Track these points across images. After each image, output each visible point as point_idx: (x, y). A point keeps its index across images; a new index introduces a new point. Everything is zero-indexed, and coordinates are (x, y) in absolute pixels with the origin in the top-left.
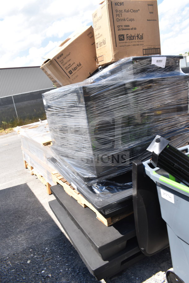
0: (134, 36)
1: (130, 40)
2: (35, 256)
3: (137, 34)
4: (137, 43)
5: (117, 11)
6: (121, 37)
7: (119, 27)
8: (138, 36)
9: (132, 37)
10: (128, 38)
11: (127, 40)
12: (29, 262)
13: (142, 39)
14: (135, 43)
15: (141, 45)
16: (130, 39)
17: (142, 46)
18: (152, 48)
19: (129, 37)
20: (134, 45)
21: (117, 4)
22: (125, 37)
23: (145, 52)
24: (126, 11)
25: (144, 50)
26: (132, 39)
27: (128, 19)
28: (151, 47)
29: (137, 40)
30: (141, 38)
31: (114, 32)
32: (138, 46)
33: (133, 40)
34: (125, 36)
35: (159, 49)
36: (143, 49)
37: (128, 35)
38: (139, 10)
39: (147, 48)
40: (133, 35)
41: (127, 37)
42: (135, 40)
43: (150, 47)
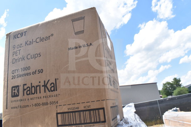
0: (37, 86)
1: (30, 94)
3: (45, 81)
4: (44, 100)
5: (14, 47)
6: (14, 90)
7: (13, 74)
8: (45, 86)
9: (33, 88)
10: (25, 92)
11: (24, 95)
13: (54, 90)
14: (38, 101)
15: (52, 103)
16: (28, 92)
17: (54, 106)
18: (82, 108)
19: (28, 89)
20: (36, 105)
21: (16, 37)
22: (21, 89)
23: (63, 120)
24: (28, 43)
25: (59, 115)
26: (33, 92)
27: (29, 57)
28: (78, 108)
29: (43, 94)
30: (52, 89)
31: (6, 83)
32: (45, 107)
33: (35, 95)
34: (20, 87)
35: (101, 111)
36: (57, 114)
37: (26, 85)
38: (52, 35)
39: (66, 110)
40: (35, 84)
41: (24, 90)
42: (38, 95)
43: (76, 106)
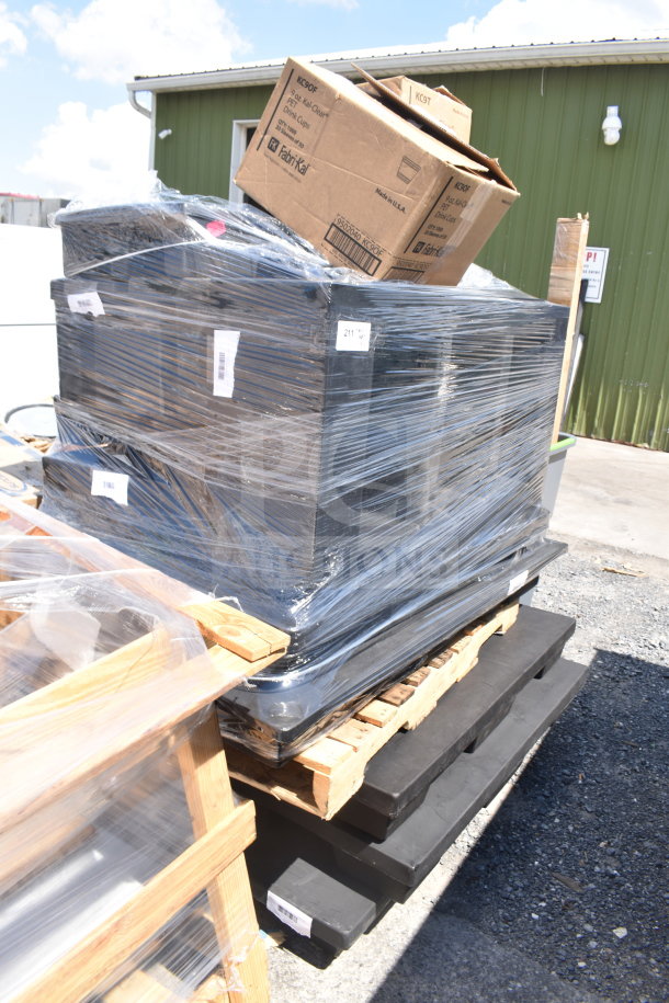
2: (588, 927)
12: (621, 932)
